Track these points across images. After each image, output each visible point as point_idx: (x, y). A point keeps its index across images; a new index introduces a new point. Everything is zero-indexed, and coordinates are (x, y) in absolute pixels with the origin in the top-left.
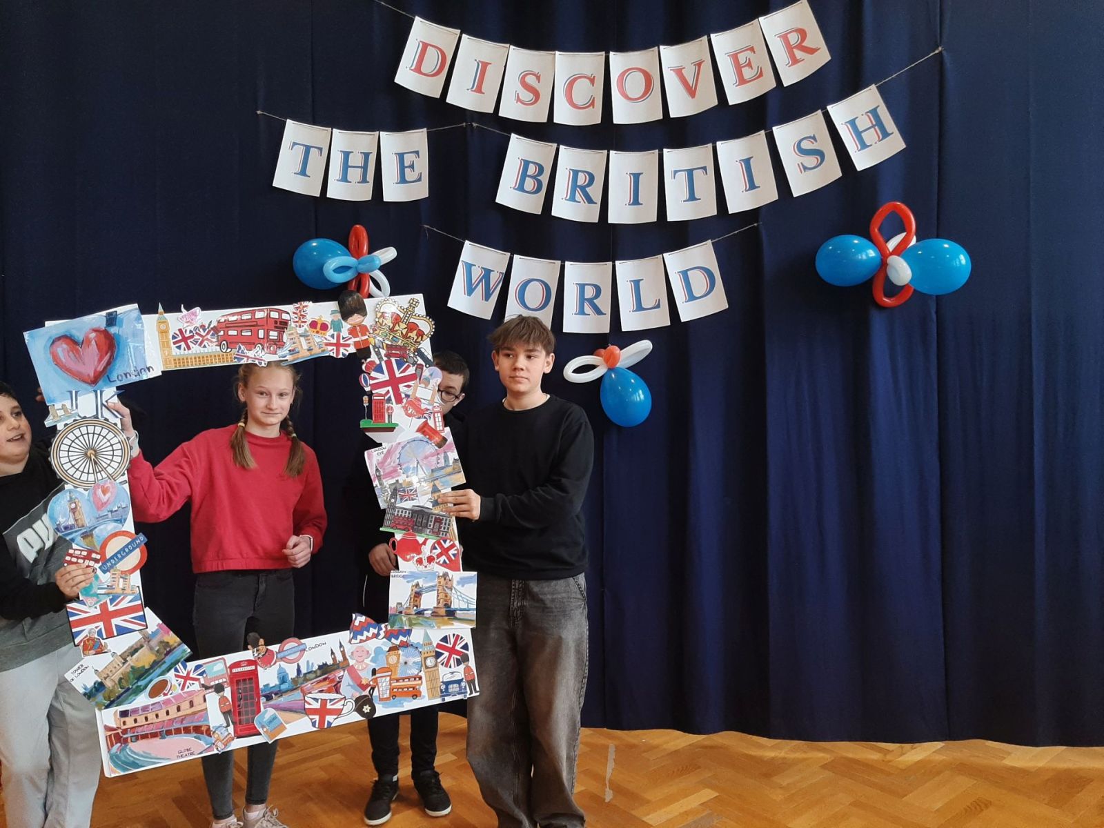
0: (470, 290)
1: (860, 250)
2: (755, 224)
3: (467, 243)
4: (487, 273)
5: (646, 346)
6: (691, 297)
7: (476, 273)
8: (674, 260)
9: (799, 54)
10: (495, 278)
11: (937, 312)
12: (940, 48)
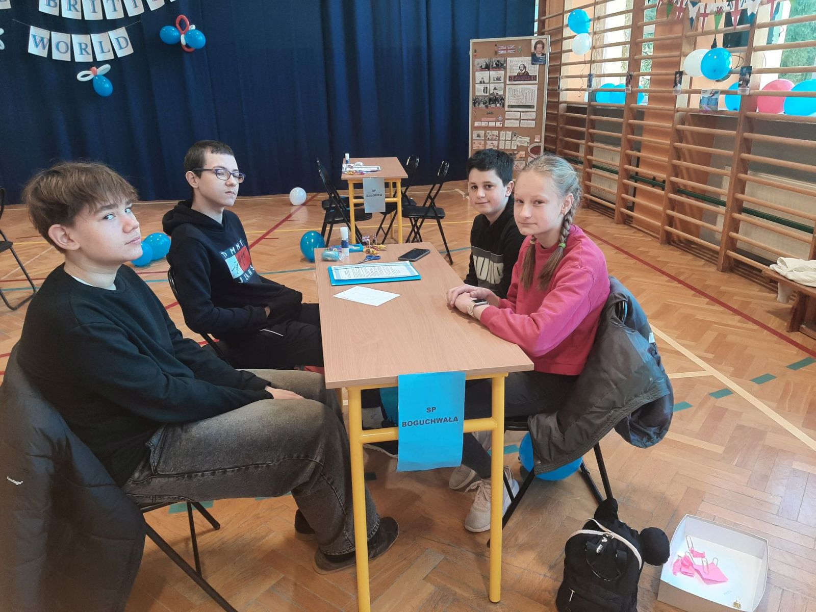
0: (37, 46)
1: (173, 31)
2: (140, 21)
3: (32, 27)
4: (42, 39)
5: (107, 67)
6: (121, 48)
7: (38, 39)
8: (113, 34)
10: (46, 41)
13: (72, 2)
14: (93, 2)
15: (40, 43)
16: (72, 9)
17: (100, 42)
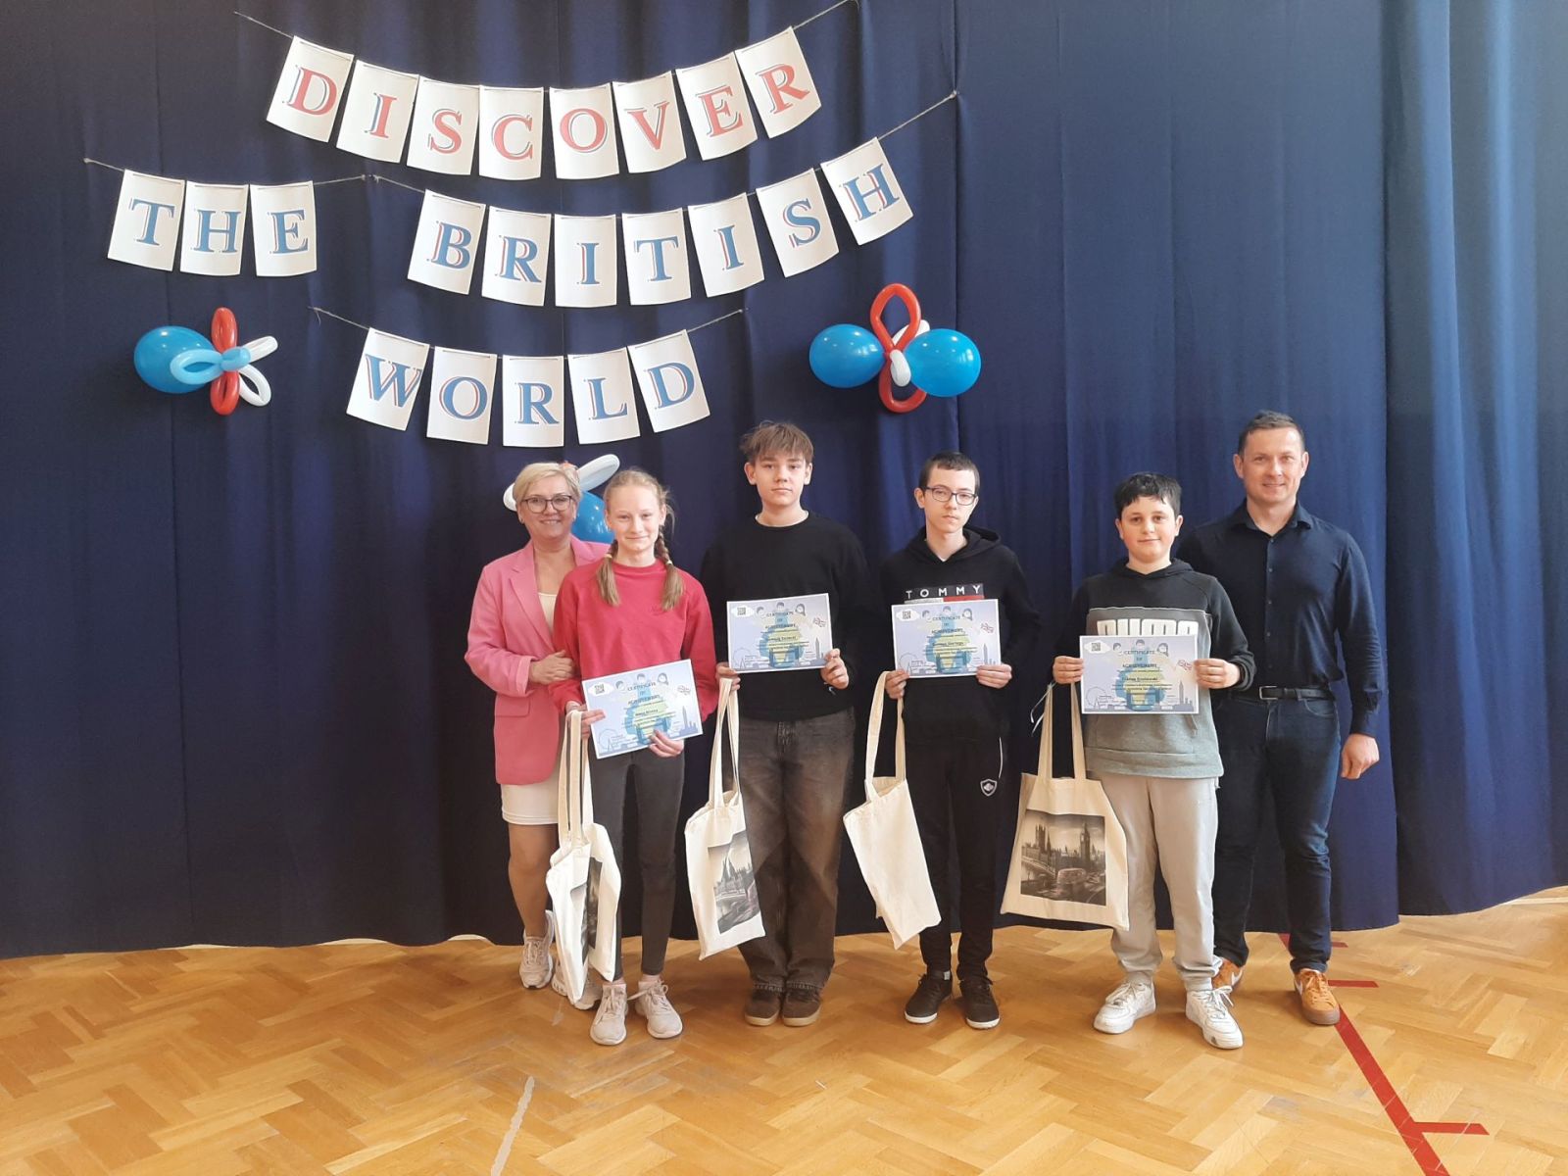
0: (378, 392)
1: (861, 343)
2: (740, 311)
3: (372, 332)
4: (400, 370)
5: (610, 462)
7: (386, 371)
8: (644, 355)
9: (786, 98)
10: (412, 378)
11: (959, 418)
12: (955, 92)
13: (521, 251)
14: (590, 248)
15: (392, 385)
16: (516, 271)
17: (597, 384)
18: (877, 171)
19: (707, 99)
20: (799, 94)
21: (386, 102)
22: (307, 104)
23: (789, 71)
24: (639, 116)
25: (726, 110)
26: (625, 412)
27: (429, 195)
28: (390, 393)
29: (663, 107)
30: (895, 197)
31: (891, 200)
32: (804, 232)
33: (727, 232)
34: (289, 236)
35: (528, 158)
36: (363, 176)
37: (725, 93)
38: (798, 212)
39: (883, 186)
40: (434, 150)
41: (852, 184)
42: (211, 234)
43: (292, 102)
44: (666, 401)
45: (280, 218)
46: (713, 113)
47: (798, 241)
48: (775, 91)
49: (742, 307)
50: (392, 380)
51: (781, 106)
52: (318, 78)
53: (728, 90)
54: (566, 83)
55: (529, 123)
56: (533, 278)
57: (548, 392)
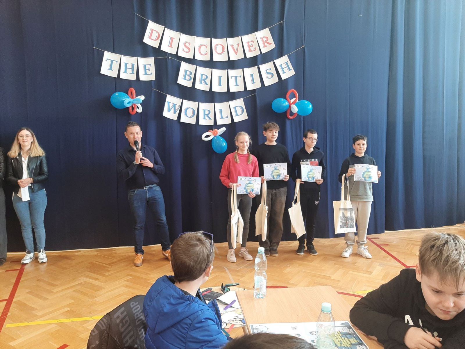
1: (284, 103)
3: (168, 95)
4: (175, 106)
5: (224, 129)
8: (233, 103)
9: (266, 44)
11: (303, 121)
12: (304, 46)
13: (204, 77)
14: (220, 77)
15: (172, 109)
16: (203, 83)
17: (221, 110)
18: (287, 63)
19: (248, 43)
20: (270, 44)
21: (172, 39)
22: (152, 38)
23: (267, 38)
24: (232, 46)
25: (252, 46)
26: (228, 117)
27: (182, 62)
28: (172, 111)
29: (238, 45)
30: (291, 69)
31: (290, 70)
32: (270, 76)
33: (252, 75)
34: (147, 71)
35: (206, 55)
36: (166, 57)
37: (252, 42)
38: (268, 71)
39: (288, 66)
40: (184, 52)
41: (281, 65)
42: (127, 69)
43: (149, 37)
44: (237, 115)
45: (145, 66)
46: (249, 47)
47: (268, 78)
48: (264, 42)
49: (255, 93)
50: (173, 107)
51: (265, 46)
52: (155, 31)
53: (253, 42)
54: (216, 37)
55: (206, 46)
56: (206, 84)
57: (209, 112)
